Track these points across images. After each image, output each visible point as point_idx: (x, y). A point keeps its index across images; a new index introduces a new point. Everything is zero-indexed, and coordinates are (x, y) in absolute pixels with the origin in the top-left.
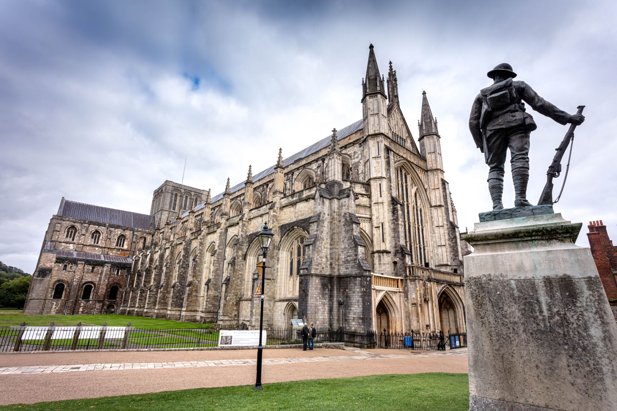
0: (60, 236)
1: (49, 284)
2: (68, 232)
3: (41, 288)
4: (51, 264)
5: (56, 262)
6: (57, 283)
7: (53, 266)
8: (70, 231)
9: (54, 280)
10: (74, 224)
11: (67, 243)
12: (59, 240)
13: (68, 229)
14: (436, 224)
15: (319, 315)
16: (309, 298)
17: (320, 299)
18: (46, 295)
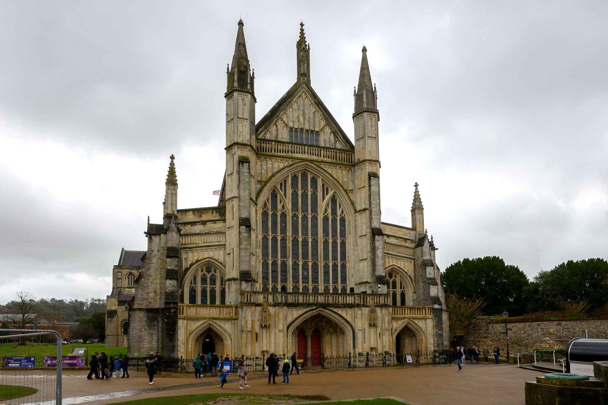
0: (123, 283)
1: (117, 323)
2: (129, 278)
3: (112, 327)
4: (115, 307)
5: (119, 305)
6: (124, 322)
7: (117, 309)
8: (130, 277)
9: (121, 320)
10: (131, 271)
11: (129, 288)
12: (123, 286)
13: (128, 276)
14: (359, 234)
15: (145, 343)
16: (131, 330)
17: (145, 329)
18: (117, 332)
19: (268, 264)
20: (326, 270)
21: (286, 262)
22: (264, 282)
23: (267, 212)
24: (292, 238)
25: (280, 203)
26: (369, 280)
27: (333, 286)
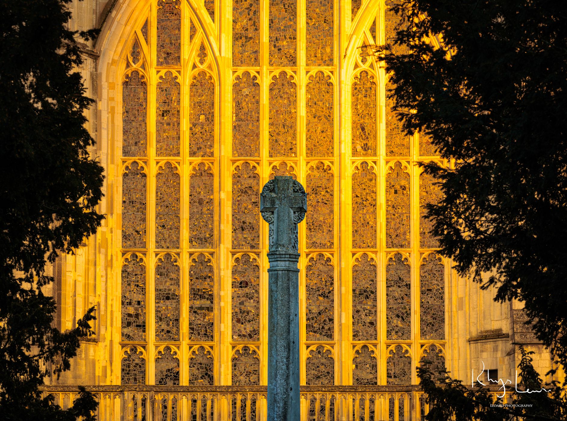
19: (143, 269)
20: (365, 284)
21: (209, 261)
22: (128, 337)
23: (143, 77)
24: (233, 168)
25: (191, 37)
26: (506, 328)
27: (388, 346)
